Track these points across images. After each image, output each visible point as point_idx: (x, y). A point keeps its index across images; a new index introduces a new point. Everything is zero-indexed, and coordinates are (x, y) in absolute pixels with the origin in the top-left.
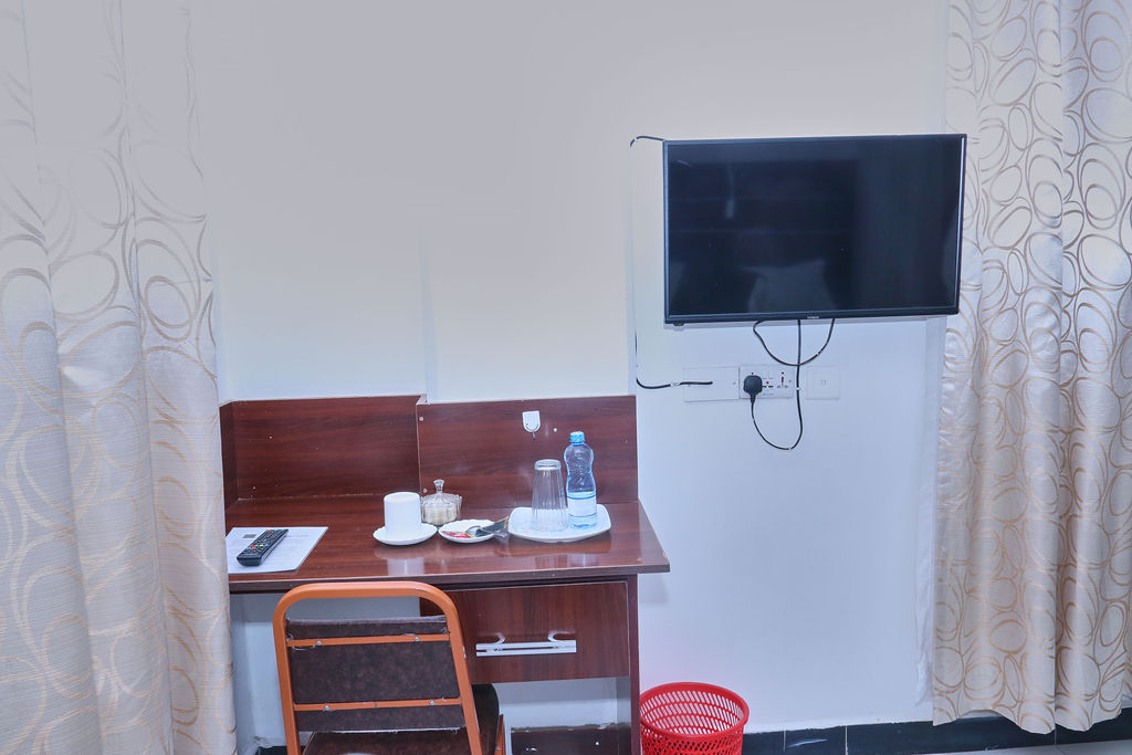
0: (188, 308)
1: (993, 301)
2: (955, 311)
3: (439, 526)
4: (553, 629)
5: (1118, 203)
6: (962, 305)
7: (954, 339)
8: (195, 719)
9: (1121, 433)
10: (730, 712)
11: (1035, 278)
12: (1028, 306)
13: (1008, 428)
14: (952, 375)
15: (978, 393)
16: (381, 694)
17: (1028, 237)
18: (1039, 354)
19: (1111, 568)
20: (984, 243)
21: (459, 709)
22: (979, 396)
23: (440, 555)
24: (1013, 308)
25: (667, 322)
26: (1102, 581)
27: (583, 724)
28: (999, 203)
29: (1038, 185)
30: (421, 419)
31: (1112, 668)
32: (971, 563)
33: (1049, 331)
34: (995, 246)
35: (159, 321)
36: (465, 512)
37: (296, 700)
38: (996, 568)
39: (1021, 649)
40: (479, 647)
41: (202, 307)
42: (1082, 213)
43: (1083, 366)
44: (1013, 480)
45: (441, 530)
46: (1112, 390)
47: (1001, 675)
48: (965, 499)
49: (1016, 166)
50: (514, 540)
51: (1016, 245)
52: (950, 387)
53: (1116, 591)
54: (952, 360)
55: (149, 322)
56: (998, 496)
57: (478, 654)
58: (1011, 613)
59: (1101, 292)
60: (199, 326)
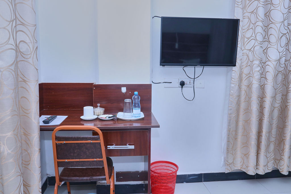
0: (31, 50)
1: (244, 64)
2: (235, 65)
3: (98, 116)
4: (128, 143)
5: (277, 39)
6: (237, 64)
7: (234, 73)
8: (30, 163)
9: (275, 99)
10: (174, 168)
11: (255, 57)
12: (254, 65)
13: (247, 96)
14: (234, 82)
15: (240, 87)
16: (81, 157)
17: (254, 47)
18: (256, 77)
19: (271, 133)
20: (243, 48)
21: (102, 161)
22: (240, 88)
23: (98, 123)
24: (249, 65)
25: (160, 65)
26: (269, 136)
27: (135, 171)
28: (247, 38)
29: (257, 33)
30: (94, 88)
31: (270, 159)
32: (236, 131)
33: (259, 71)
34: (246, 49)
35: (22, 53)
36: (105, 113)
37: (58, 159)
38: (243, 133)
39: (248, 153)
40: (108, 146)
41: (34, 50)
42: (268, 42)
43: (267, 81)
44: (248, 110)
45: (98, 117)
46: (274, 87)
47: (243, 160)
48: (236, 114)
49: (252, 28)
50: (118, 119)
51: (251, 49)
52: (233, 85)
53: (273, 139)
54: (233, 78)
55: (19, 53)
56: (244, 114)
57: (108, 148)
58: (246, 144)
59: (272, 62)
60: (33, 55)
